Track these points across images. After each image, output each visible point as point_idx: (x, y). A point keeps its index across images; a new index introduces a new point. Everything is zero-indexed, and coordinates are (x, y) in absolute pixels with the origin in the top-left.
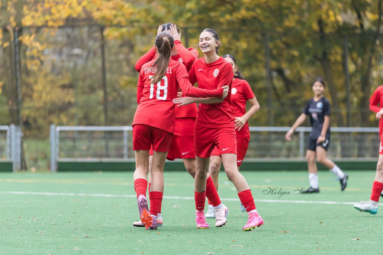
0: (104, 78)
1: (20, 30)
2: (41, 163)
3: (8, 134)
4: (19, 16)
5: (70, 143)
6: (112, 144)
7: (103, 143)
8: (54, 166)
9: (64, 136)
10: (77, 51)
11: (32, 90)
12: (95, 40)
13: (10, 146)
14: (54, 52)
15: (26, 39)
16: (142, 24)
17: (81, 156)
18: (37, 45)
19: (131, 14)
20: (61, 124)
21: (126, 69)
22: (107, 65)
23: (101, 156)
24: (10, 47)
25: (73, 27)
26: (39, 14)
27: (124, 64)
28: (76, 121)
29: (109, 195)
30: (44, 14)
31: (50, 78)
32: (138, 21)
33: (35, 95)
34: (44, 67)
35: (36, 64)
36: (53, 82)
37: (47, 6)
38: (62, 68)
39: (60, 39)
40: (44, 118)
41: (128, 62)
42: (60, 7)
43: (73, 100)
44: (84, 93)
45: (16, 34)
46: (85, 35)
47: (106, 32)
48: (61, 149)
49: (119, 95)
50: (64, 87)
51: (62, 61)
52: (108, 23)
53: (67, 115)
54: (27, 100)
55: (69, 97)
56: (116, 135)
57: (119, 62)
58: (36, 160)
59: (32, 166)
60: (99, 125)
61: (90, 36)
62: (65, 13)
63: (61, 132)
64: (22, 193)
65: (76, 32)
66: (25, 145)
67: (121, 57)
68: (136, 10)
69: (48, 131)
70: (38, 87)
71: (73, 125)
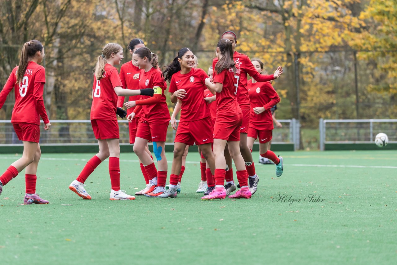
0: (356, 86)
1: (299, 54)
2: (314, 145)
3: (291, 125)
4: (298, 44)
5: (333, 131)
6: (362, 131)
7: (355, 131)
8: (322, 147)
9: (329, 126)
10: (337, 68)
11: (307, 95)
12: (350, 60)
13: (292, 133)
14: (322, 69)
15: (303, 60)
16: (383, 49)
17: (341, 140)
18: (311, 64)
19: (375, 42)
20: (326, 118)
21: (372, 80)
22: (358, 78)
23: (354, 140)
24: (292, 66)
25: (334, 52)
26: (312, 43)
27: (370, 76)
28: (337, 116)
29: (361, 167)
30: (315, 43)
31: (319, 87)
32: (380, 47)
33: (309, 99)
34: (315, 79)
35: (310, 78)
36: (321, 89)
37: (317, 37)
38: (327, 80)
39: (326, 60)
40: (315, 114)
41: (373, 75)
42: (326, 38)
43: (335, 102)
44: (342, 97)
45: (296, 57)
46: (343, 58)
47: (357, 55)
48: (327, 135)
49: (366, 97)
50: (328, 93)
51: (327, 75)
52: (359, 49)
53: (330, 112)
54: (303, 102)
55: (332, 99)
56: (365, 125)
57: (366, 75)
58: (309, 143)
59: (307, 147)
60: (353, 119)
61: (346, 58)
62: (329, 42)
63: (327, 123)
64: (301, 165)
65: (336, 56)
66: (302, 133)
67: (368, 72)
68: (378, 40)
69: (318, 123)
70: (311, 93)
71: (334, 119)
